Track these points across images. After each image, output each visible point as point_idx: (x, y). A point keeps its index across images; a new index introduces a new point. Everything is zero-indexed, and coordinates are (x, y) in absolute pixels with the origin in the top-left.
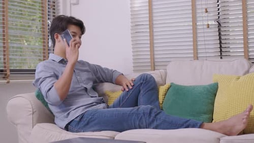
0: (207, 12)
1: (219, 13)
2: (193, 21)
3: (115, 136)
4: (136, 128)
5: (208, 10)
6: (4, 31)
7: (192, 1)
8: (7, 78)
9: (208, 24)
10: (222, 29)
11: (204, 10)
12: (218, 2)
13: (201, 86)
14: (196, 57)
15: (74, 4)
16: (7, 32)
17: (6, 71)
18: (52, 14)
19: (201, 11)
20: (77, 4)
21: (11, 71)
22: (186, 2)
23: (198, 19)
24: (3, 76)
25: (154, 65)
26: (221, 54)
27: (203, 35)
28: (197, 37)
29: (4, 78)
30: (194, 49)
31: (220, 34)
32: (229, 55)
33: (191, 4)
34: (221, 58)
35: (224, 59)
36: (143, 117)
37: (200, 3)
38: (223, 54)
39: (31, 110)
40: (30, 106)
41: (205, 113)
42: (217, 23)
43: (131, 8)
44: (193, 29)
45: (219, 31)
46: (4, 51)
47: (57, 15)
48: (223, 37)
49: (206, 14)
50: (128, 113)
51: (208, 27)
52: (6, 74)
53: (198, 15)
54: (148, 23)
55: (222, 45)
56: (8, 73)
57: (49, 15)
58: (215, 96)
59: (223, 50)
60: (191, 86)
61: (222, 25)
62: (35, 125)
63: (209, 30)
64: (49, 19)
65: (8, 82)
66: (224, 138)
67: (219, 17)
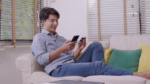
0: (132, 7)
1: (140, 8)
2: (124, 12)
3: (82, 79)
4: (93, 75)
5: (133, 6)
6: (12, 17)
7: (124, 1)
8: (14, 44)
9: (133, 14)
10: (142, 17)
11: (131, 6)
12: (139, 1)
13: (131, 51)
14: (126, 34)
15: (52, 2)
16: (14, 18)
17: (13, 40)
18: (39, 7)
19: (129, 7)
20: (54, 1)
21: (16, 40)
22: (120, 1)
23: (127, 11)
24: (12, 43)
25: (101, 38)
26: (141, 32)
27: (130, 21)
28: (126, 22)
29: (12, 44)
30: (125, 31)
31: (140, 20)
32: (145, 33)
33: (123, 2)
34: (141, 34)
35: (143, 35)
36: (97, 69)
37: (129, 2)
38: (142, 32)
39: (31, 63)
40: (30, 61)
41: (134, 67)
42: (139, 14)
43: (87, 4)
44: (124, 17)
45: (140, 18)
46: (12, 29)
47: (42, 8)
48: (142, 22)
49: (132, 8)
50: (88, 66)
51: (133, 16)
52: (13, 42)
53: (127, 9)
54: (97, 13)
55: (141, 26)
56: (15, 41)
57: (37, 8)
58: (140, 57)
59: (142, 29)
60: (125, 51)
61: (142, 15)
62: (33, 72)
63: (133, 18)
64: (37, 10)
65: (15, 47)
66: (148, 81)
67: (140, 10)
